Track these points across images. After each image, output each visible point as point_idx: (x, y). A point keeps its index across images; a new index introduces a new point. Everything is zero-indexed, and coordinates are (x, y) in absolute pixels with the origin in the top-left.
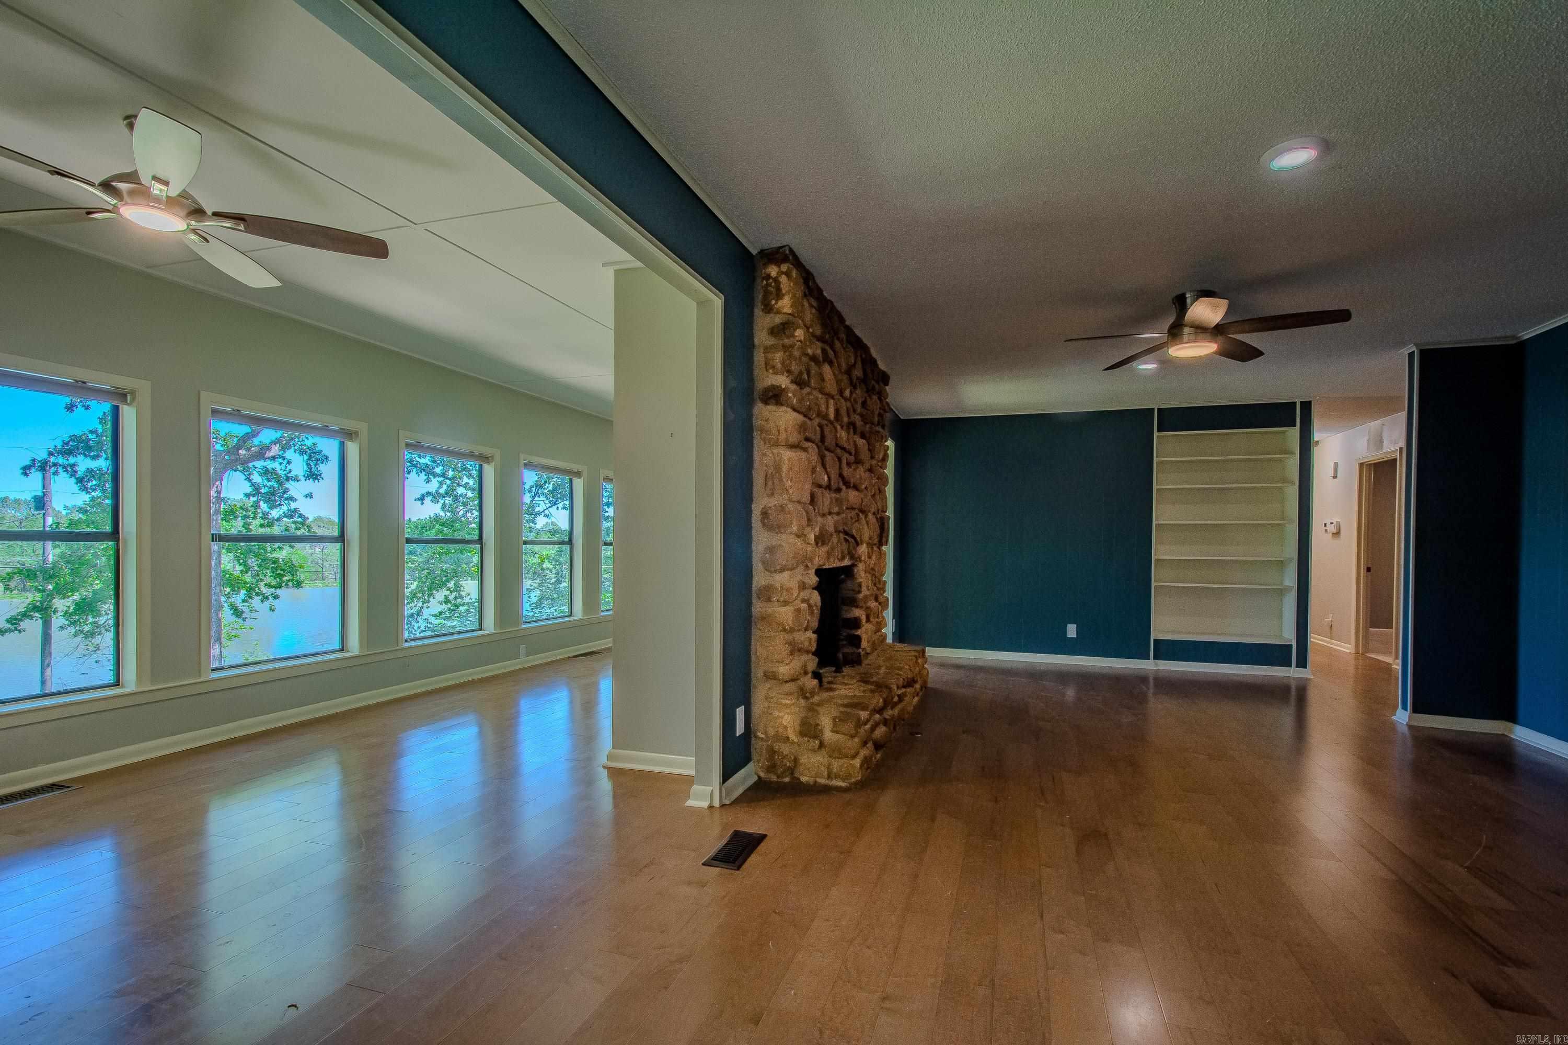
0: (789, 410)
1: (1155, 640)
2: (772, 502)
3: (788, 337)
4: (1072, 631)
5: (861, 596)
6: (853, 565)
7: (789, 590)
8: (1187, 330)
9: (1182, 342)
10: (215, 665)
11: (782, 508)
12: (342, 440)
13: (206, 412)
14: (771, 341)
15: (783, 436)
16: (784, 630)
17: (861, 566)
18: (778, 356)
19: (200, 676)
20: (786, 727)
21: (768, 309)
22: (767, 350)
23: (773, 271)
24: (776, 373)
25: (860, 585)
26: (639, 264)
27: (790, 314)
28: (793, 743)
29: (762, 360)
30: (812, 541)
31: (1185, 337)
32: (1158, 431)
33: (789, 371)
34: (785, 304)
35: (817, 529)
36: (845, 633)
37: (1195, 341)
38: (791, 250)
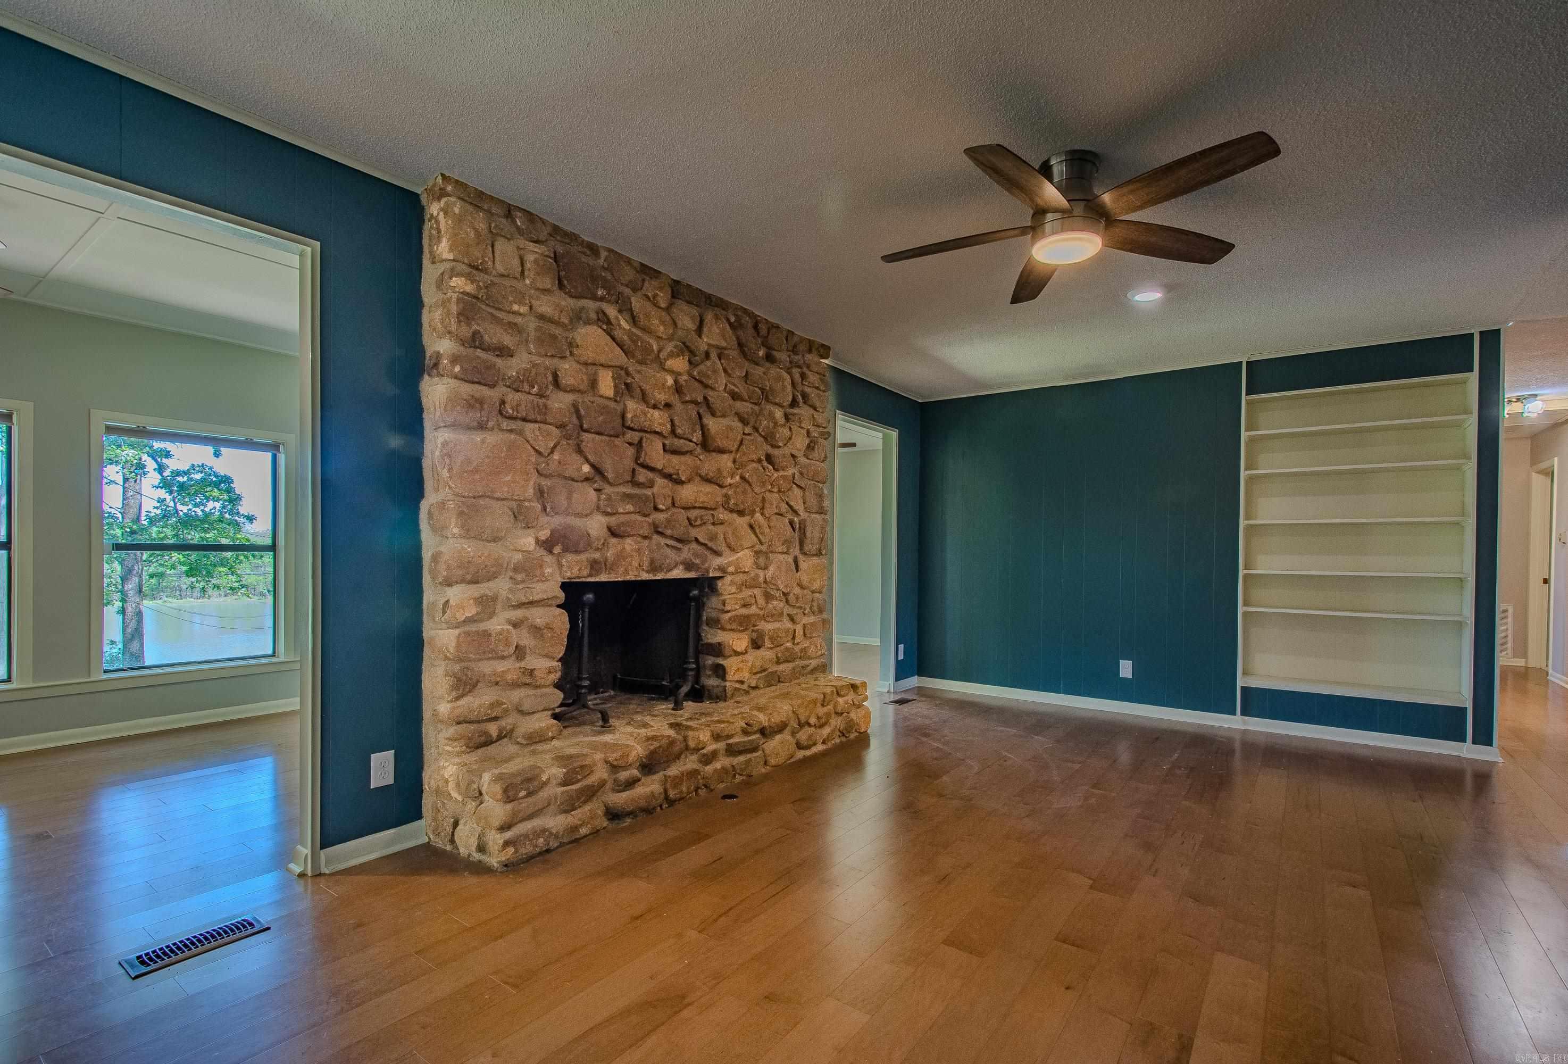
1: (1244, 687)
2: (437, 498)
4: (1126, 669)
9: (1044, 236)
10: (106, 666)
11: (443, 506)
12: (275, 452)
13: (97, 428)
14: (437, 297)
18: (438, 315)
19: (89, 676)
21: (433, 257)
22: (430, 308)
23: (435, 209)
24: (439, 336)
27: (454, 260)
29: (428, 322)
31: (1048, 227)
32: (1248, 394)
33: (450, 333)
34: (443, 248)
36: (710, 660)
37: (1063, 230)
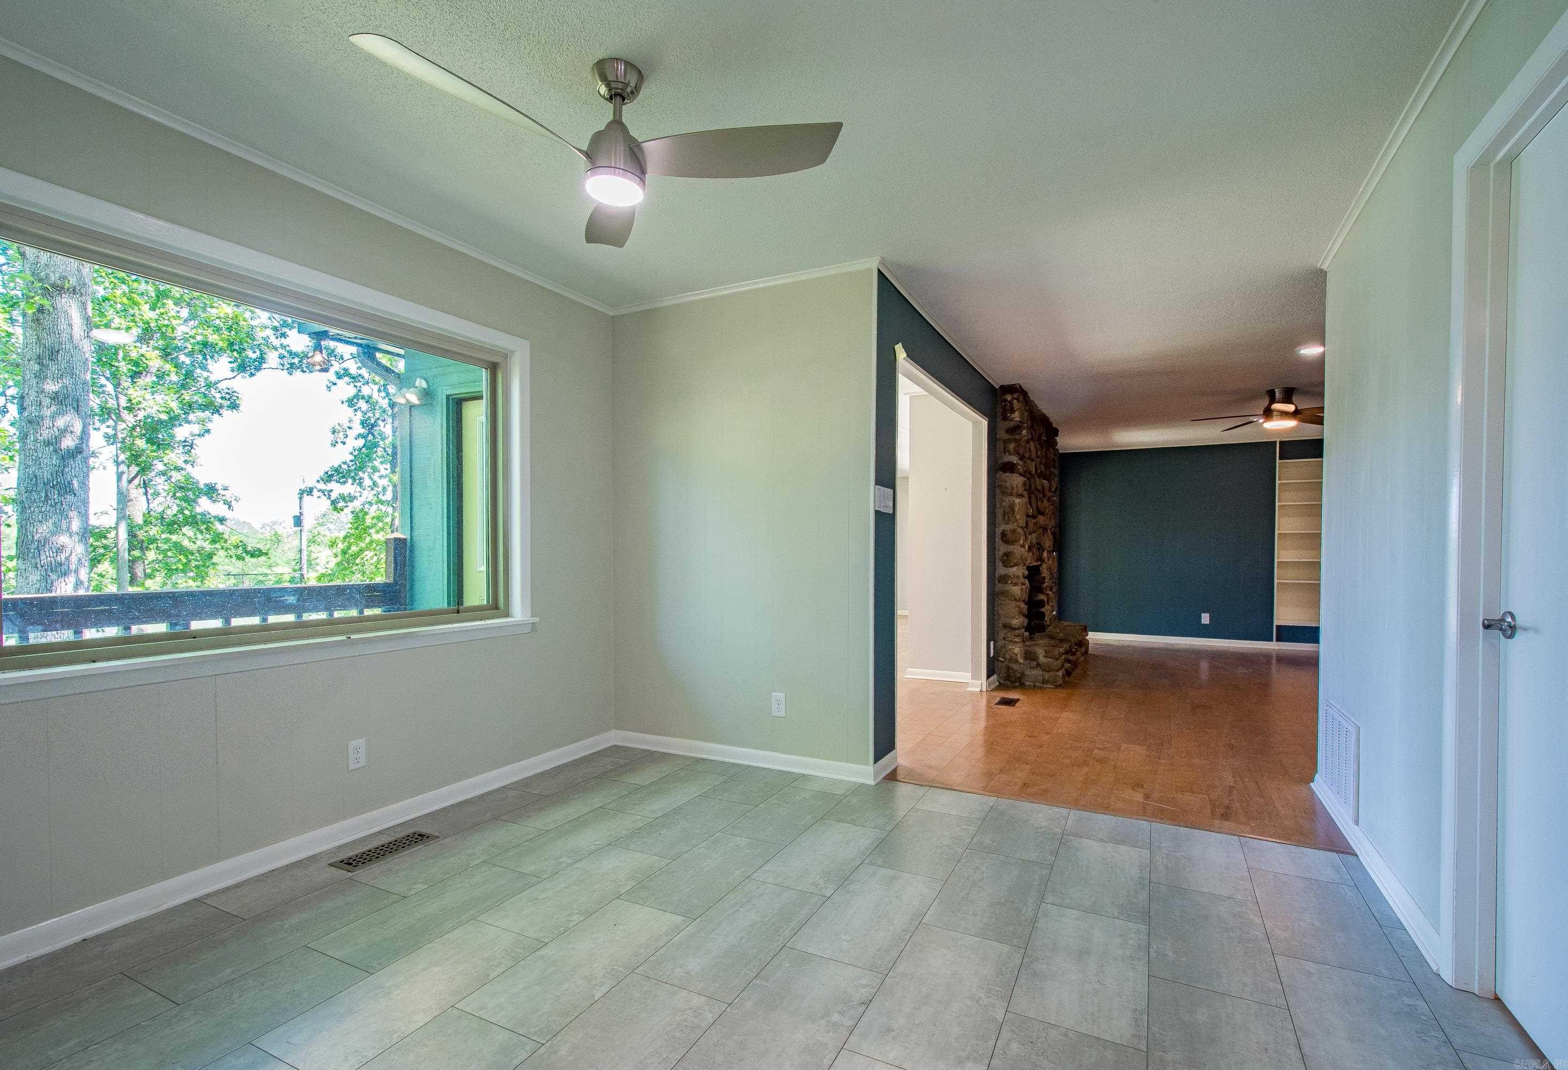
0: (1018, 475)
1: (1277, 626)
2: (1008, 527)
3: (1018, 434)
4: (1205, 619)
5: (1044, 585)
6: (1041, 565)
7: (1018, 577)
8: (1275, 413)
9: (1272, 420)
11: (1014, 531)
14: (1006, 436)
15: (1015, 491)
16: (1015, 599)
17: (1044, 566)
18: (1011, 446)
20: (1016, 655)
21: (1005, 418)
22: (1005, 442)
23: (1009, 397)
24: (1010, 455)
25: (1044, 578)
26: (926, 393)
27: (1018, 421)
28: (1021, 663)
29: (1002, 448)
30: (1027, 549)
31: (1275, 417)
32: (1280, 459)
33: (1019, 454)
34: (1016, 416)
35: (1029, 542)
36: (1038, 608)
37: (1282, 419)
38: (1020, 386)
